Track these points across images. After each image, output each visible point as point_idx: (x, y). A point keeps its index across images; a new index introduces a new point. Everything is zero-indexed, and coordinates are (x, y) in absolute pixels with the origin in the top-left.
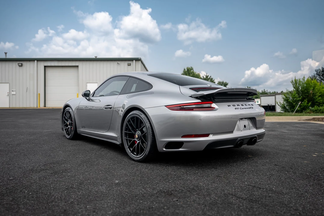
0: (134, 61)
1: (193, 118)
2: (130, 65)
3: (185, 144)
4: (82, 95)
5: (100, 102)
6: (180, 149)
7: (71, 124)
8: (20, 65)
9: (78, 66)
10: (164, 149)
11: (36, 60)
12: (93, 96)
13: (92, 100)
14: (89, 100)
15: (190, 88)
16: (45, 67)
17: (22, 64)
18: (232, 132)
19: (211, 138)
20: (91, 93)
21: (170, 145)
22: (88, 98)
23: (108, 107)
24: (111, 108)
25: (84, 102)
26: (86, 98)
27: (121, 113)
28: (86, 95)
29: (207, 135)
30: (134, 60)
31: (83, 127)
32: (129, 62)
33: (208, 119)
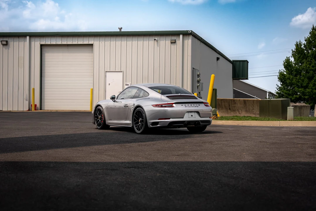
0: (181, 36)
1: (165, 111)
2: (175, 43)
3: (159, 123)
4: (110, 98)
5: (121, 103)
6: (158, 126)
7: (101, 119)
8: (5, 43)
9: (92, 45)
10: (151, 126)
11: (28, 35)
12: (117, 99)
13: (117, 102)
14: (114, 101)
15: (167, 97)
16: (42, 46)
17: (7, 42)
18: (183, 118)
19: (171, 120)
20: (116, 97)
21: (153, 124)
22: (114, 100)
23: (126, 106)
24: (127, 107)
25: (111, 103)
26: (113, 100)
27: (132, 109)
28: (113, 98)
29: (169, 119)
30: (181, 34)
31: (110, 120)
32: (174, 38)
33: (172, 111)
